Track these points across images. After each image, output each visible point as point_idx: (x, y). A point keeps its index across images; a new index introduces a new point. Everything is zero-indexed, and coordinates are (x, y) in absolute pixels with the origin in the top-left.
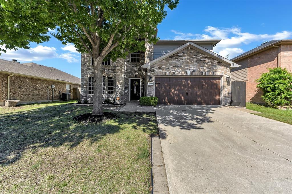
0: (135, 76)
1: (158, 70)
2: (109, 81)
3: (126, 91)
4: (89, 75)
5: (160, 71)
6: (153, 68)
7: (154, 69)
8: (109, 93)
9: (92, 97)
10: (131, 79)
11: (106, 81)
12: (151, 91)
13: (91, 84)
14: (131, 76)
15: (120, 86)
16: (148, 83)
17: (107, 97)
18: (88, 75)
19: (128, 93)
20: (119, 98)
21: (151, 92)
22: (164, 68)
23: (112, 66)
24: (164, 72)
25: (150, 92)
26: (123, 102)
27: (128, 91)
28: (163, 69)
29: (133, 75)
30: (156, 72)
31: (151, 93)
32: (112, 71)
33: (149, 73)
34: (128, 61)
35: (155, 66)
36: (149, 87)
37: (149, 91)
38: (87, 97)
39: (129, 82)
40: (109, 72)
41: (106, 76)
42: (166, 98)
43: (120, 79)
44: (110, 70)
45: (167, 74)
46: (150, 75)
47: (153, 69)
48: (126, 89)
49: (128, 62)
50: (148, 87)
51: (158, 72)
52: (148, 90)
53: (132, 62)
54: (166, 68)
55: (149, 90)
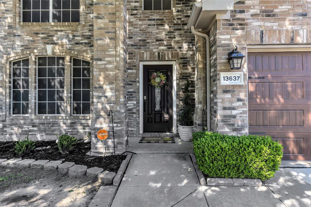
0: (157, 54)
1: (261, 23)
2: (76, 72)
3: (131, 104)
4: (12, 55)
5: (269, 24)
6: (239, 16)
7: (244, 20)
8: (77, 110)
9: (22, 122)
10: (144, 66)
11: (66, 71)
12: (234, 109)
13: (21, 83)
14: (146, 55)
15: (111, 89)
16: (222, 75)
17: (69, 121)
18: (9, 54)
19: (134, 111)
20: (104, 131)
21: (234, 112)
22: (286, 14)
23: (84, 26)
24: (287, 31)
25: (228, 112)
26: (119, 147)
27: (134, 105)
28: (284, 19)
29: (152, 54)
30: (253, 32)
31: (234, 117)
32: (86, 41)
33: (222, 34)
34: (135, 8)
35: (249, 7)
36: (226, 92)
37: (225, 109)
38: (8, 122)
39: (137, 75)
40: (77, 44)
41: (68, 58)
42: (291, 135)
43: (110, 62)
44: (79, 38)
45: (299, 40)
46: (228, 45)
47: (238, 19)
48: (130, 96)
49: (135, 12)
50: (219, 91)
51: (262, 33)
52: (220, 106)
53: (147, 11)
54: (295, 15)
55: (227, 105)
